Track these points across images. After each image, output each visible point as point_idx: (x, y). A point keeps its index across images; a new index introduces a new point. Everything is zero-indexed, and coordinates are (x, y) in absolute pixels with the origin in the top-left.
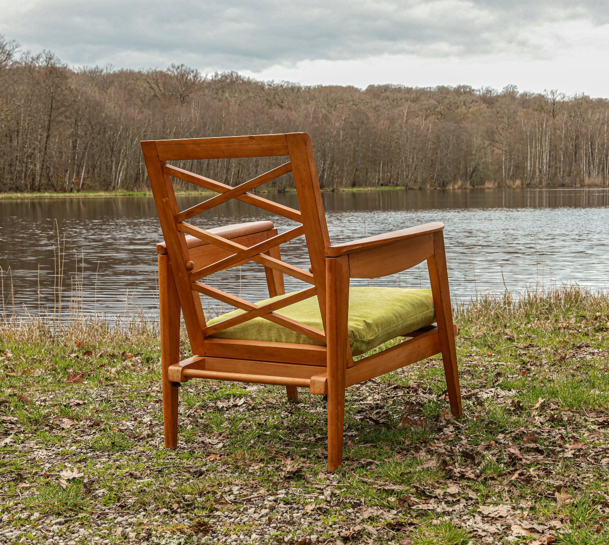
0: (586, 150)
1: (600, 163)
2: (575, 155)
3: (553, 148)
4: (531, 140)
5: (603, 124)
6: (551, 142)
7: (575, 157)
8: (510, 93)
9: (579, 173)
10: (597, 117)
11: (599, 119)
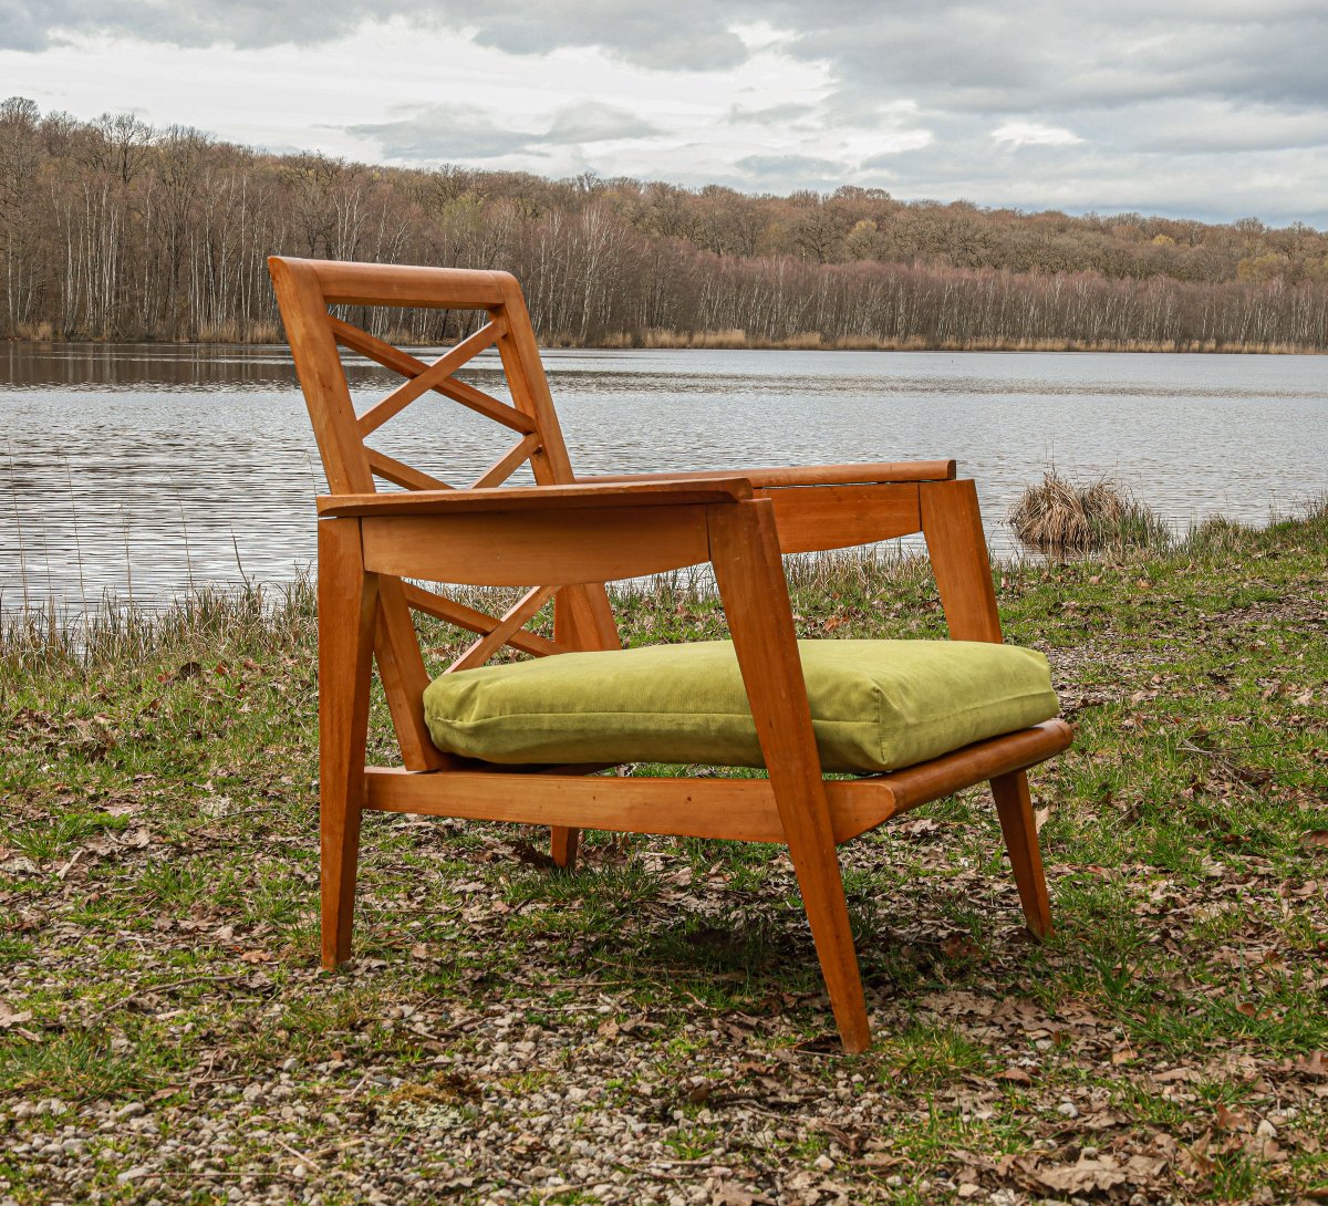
0: (201, 260)
1: (231, 293)
2: (176, 270)
3: (127, 251)
4: (75, 231)
5: (238, 204)
6: (120, 238)
7: (177, 276)
8: (17, 119)
9: (184, 313)
10: (224, 187)
11: (228, 191)
